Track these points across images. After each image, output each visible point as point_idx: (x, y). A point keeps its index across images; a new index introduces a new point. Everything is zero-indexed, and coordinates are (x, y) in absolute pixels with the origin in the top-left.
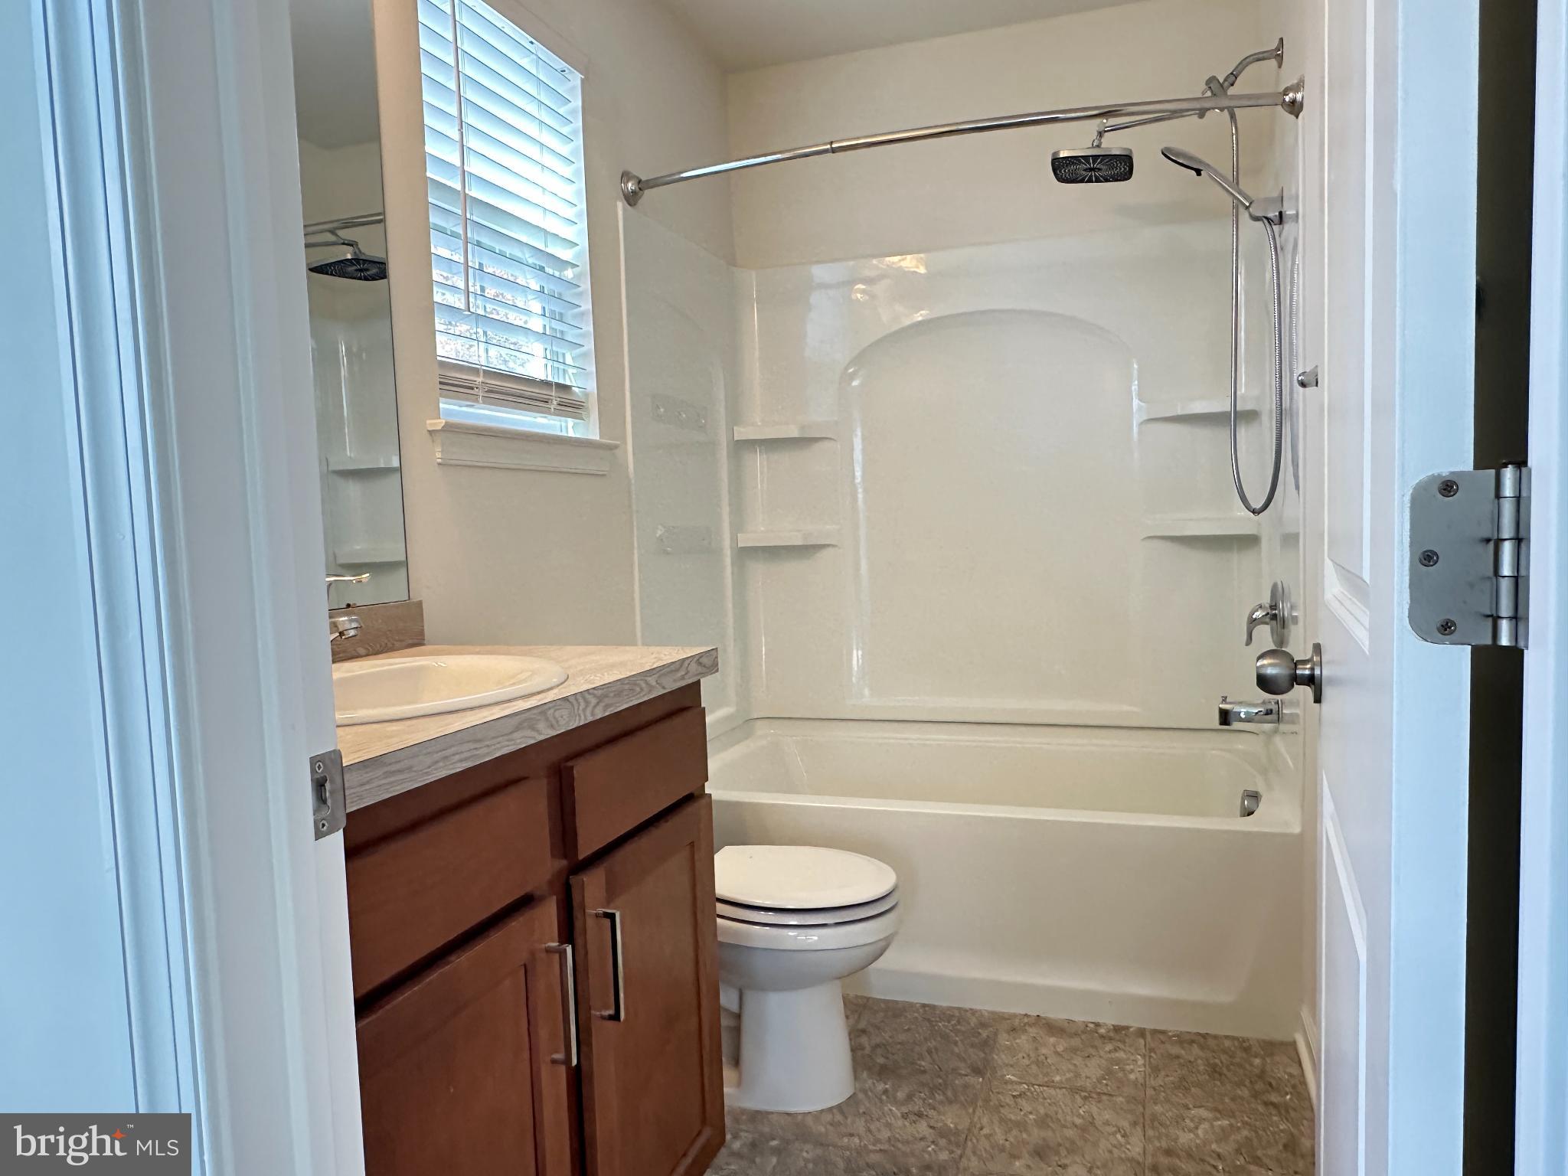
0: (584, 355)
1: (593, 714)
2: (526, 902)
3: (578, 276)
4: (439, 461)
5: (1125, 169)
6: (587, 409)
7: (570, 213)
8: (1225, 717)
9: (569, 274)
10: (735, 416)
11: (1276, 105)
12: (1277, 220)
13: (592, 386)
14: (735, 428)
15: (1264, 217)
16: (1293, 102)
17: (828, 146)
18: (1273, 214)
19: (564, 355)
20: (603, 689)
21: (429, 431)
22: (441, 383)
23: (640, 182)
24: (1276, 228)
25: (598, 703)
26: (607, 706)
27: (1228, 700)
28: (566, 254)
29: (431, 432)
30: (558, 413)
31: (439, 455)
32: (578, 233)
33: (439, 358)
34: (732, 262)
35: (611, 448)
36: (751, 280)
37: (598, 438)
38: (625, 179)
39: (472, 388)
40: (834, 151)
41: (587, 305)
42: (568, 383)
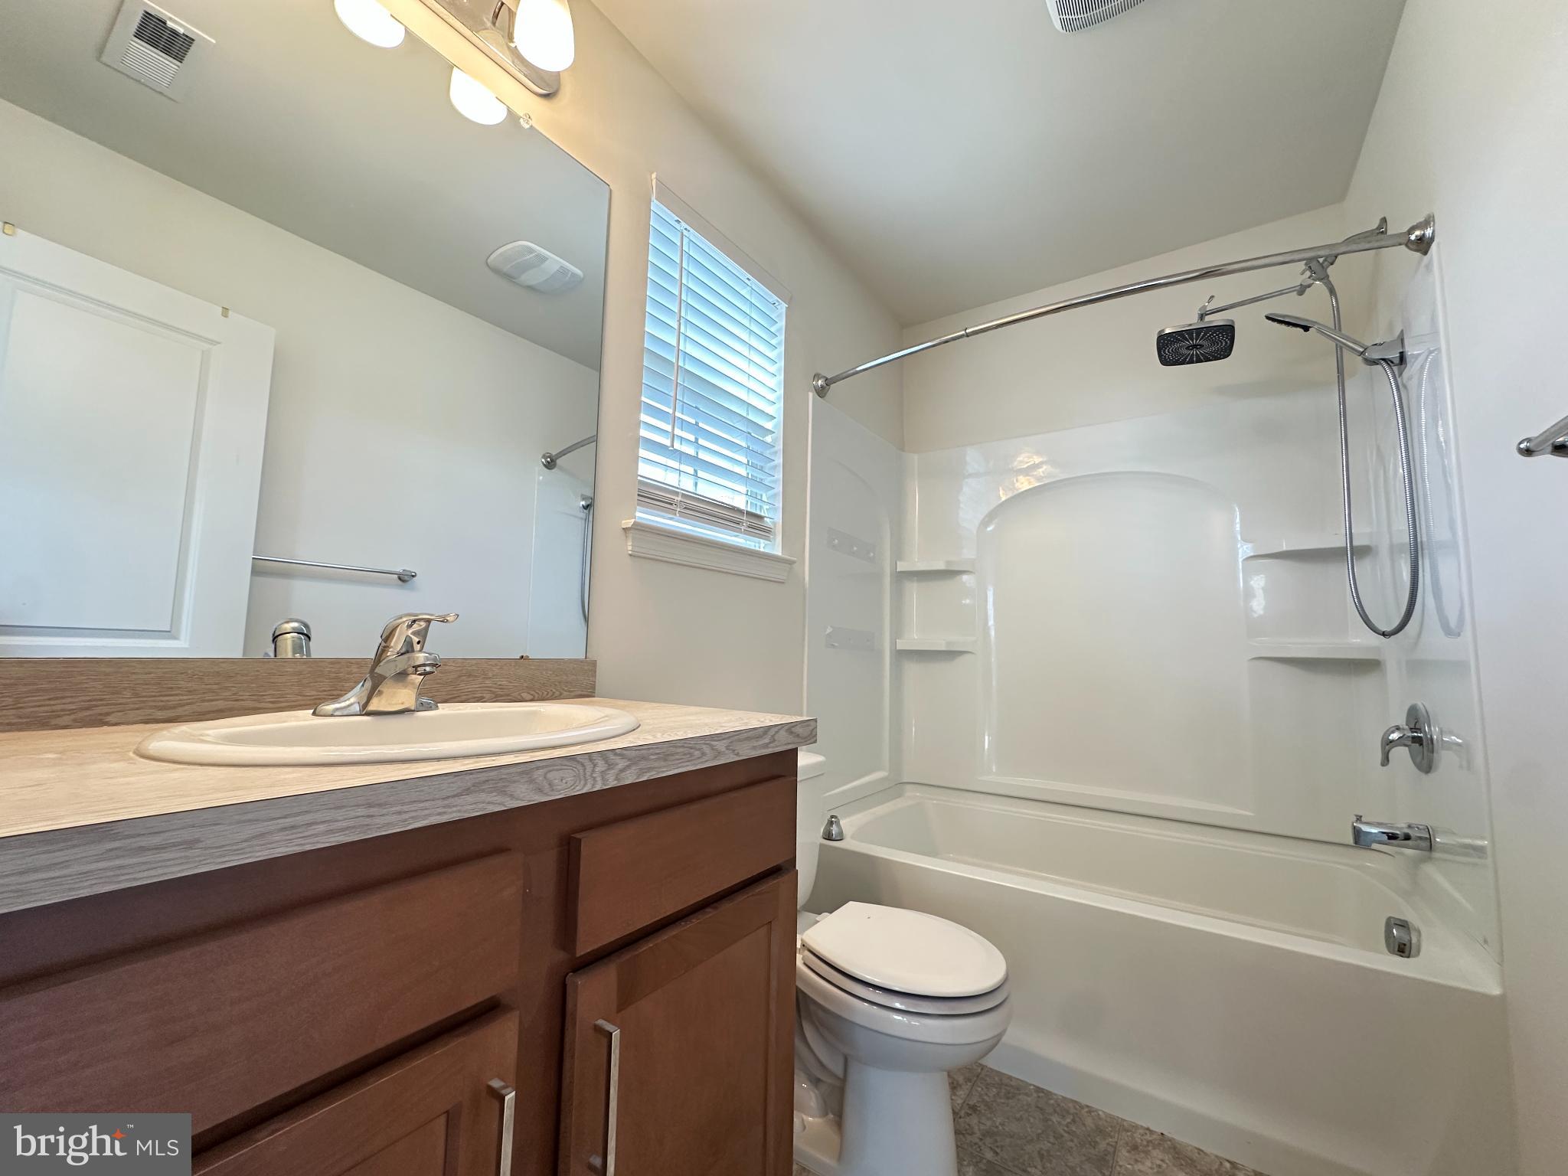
0: (775, 495)
1: (617, 779)
2: (488, 1011)
3: (775, 440)
4: (630, 552)
5: (1226, 343)
6: (775, 535)
7: (772, 397)
8: (1358, 836)
9: (769, 439)
10: (898, 553)
11: (1400, 244)
12: (1397, 361)
13: (778, 517)
14: (898, 563)
15: (1383, 359)
16: (1421, 239)
17: (963, 332)
18: (1394, 355)
19: (761, 496)
20: (639, 750)
21: (624, 529)
22: (639, 495)
23: (827, 379)
24: (1395, 369)
25: (628, 767)
26: (642, 772)
27: (1363, 819)
28: (769, 425)
29: (625, 529)
30: (746, 532)
31: (630, 548)
32: (777, 410)
33: (639, 478)
34: (902, 449)
35: (791, 563)
36: (914, 460)
37: (780, 554)
38: (816, 379)
39: (671, 504)
40: (968, 335)
41: (779, 460)
42: (762, 514)
